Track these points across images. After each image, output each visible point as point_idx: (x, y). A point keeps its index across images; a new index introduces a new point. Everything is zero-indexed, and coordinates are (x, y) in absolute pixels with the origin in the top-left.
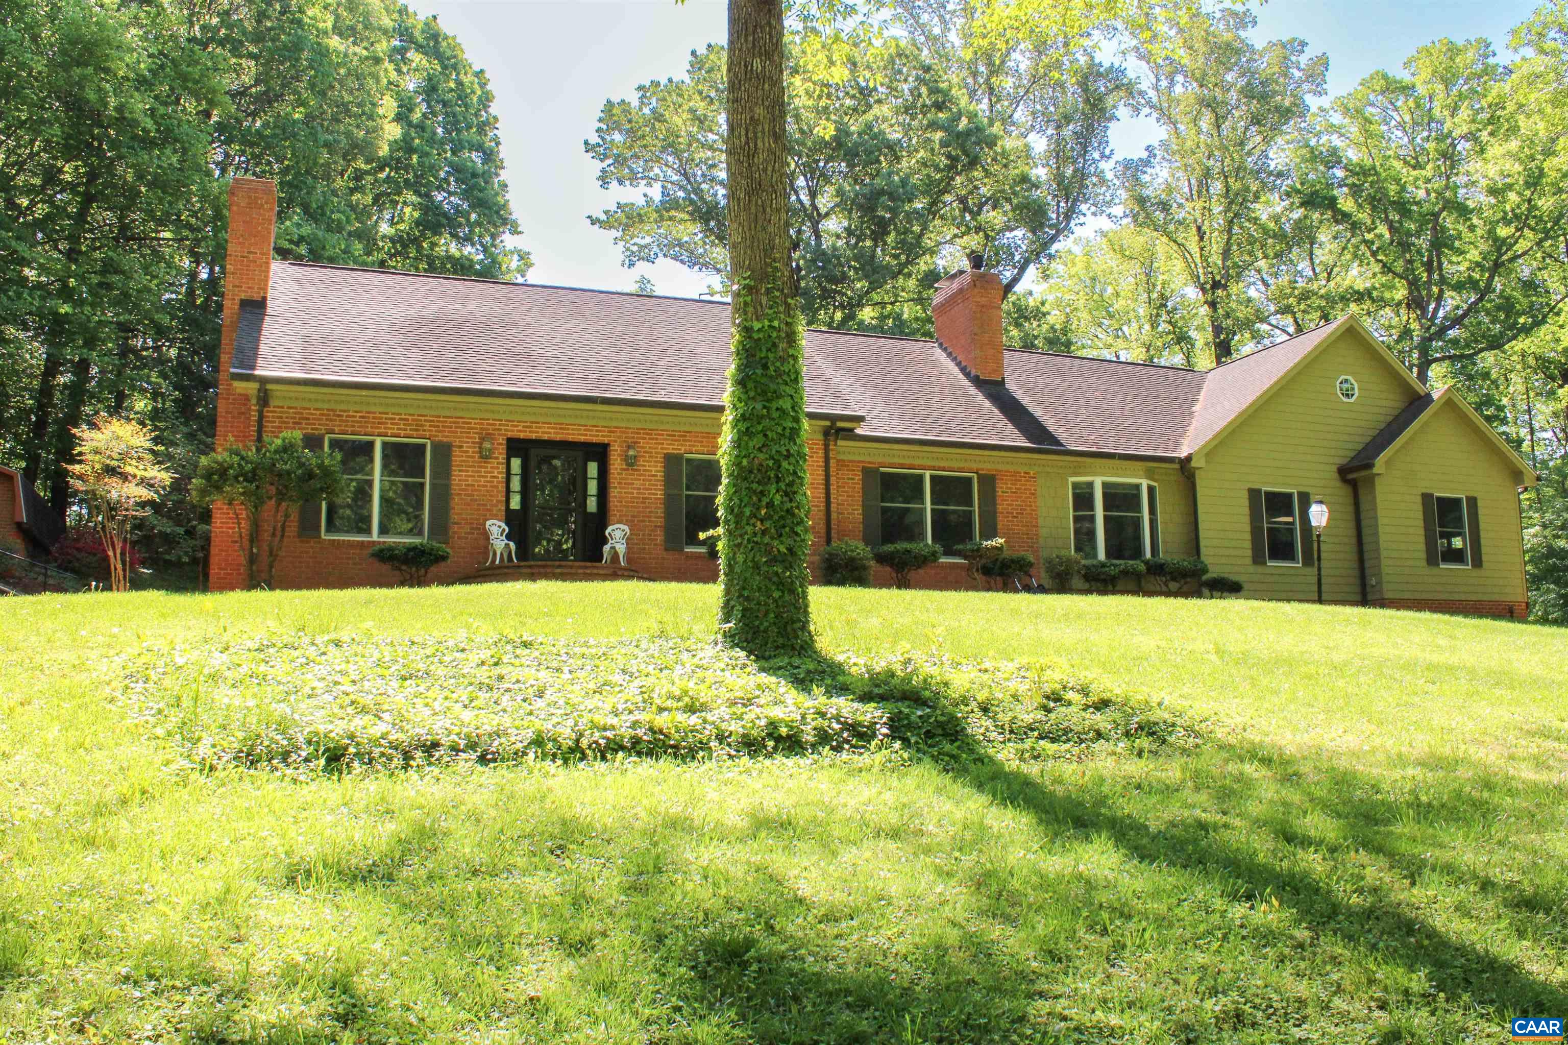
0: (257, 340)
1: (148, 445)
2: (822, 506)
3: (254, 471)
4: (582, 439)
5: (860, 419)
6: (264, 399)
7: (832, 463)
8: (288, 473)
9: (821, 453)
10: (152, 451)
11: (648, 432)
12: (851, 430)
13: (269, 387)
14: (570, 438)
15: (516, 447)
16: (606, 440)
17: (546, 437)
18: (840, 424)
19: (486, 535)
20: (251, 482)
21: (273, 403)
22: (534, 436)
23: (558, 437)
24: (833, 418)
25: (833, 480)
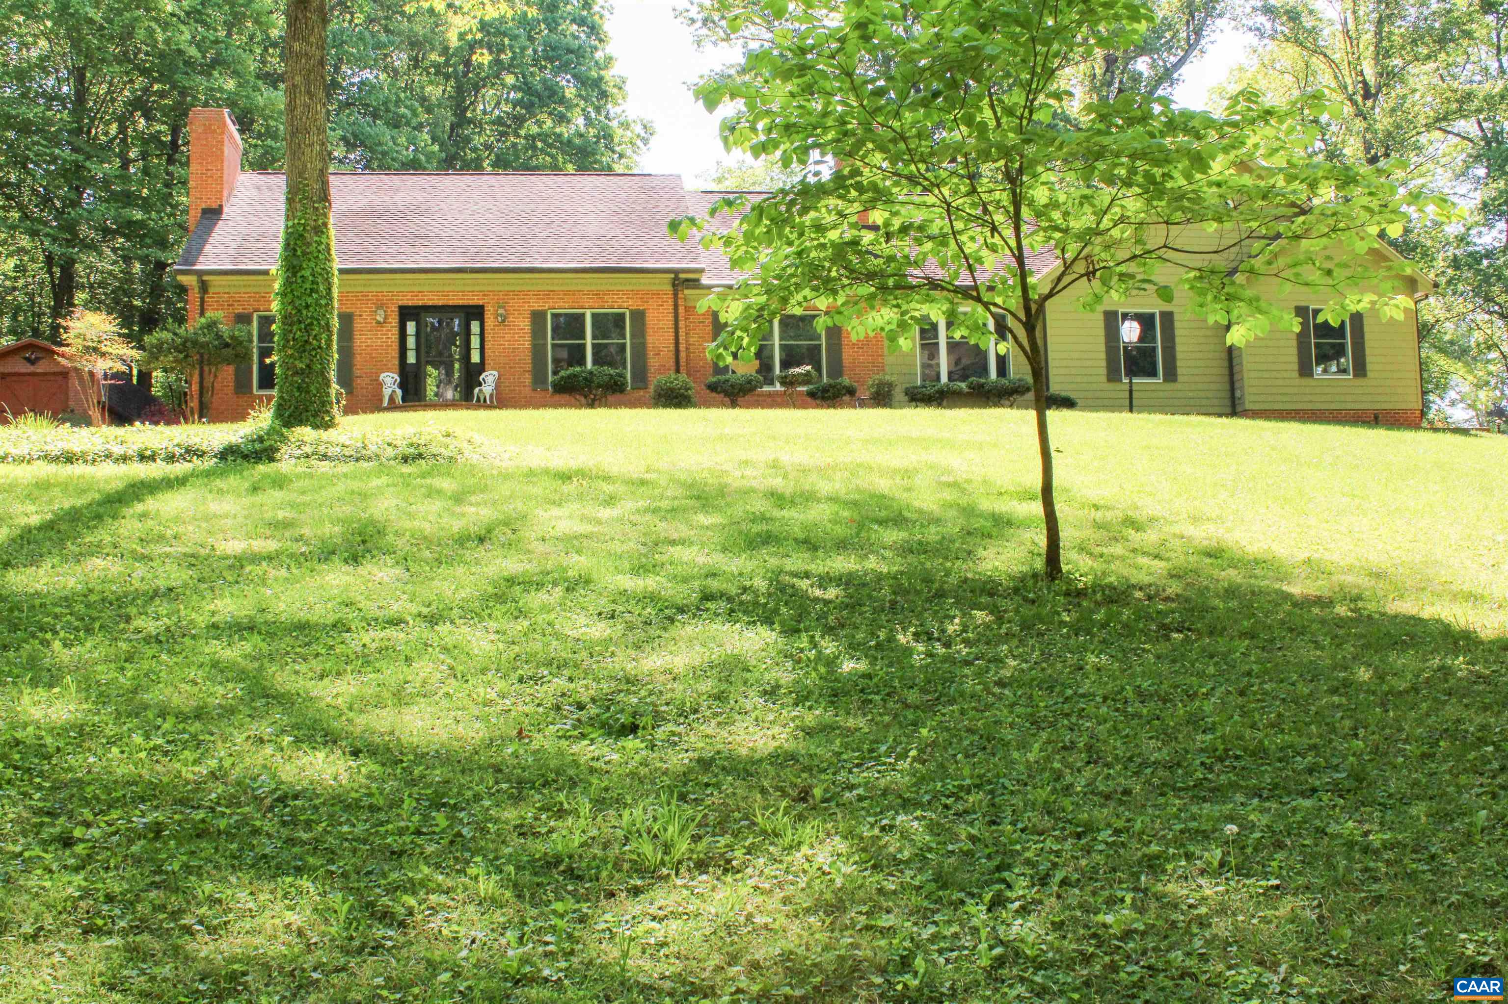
0: (205, 241)
1: (116, 329)
2: (672, 347)
3: (184, 344)
4: (461, 302)
5: (701, 271)
6: (204, 287)
7: (681, 310)
8: (207, 344)
9: (671, 302)
10: (120, 335)
11: (517, 293)
12: (698, 280)
13: (205, 278)
14: (451, 303)
15: (406, 313)
16: (481, 303)
17: (430, 303)
18: (683, 276)
19: (380, 385)
20: (180, 352)
21: (211, 290)
22: (420, 303)
23: (440, 303)
24: (676, 272)
25: (682, 324)
